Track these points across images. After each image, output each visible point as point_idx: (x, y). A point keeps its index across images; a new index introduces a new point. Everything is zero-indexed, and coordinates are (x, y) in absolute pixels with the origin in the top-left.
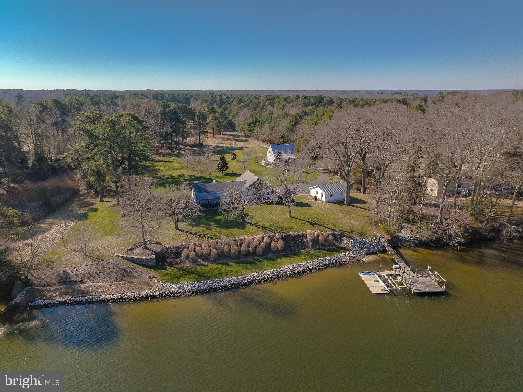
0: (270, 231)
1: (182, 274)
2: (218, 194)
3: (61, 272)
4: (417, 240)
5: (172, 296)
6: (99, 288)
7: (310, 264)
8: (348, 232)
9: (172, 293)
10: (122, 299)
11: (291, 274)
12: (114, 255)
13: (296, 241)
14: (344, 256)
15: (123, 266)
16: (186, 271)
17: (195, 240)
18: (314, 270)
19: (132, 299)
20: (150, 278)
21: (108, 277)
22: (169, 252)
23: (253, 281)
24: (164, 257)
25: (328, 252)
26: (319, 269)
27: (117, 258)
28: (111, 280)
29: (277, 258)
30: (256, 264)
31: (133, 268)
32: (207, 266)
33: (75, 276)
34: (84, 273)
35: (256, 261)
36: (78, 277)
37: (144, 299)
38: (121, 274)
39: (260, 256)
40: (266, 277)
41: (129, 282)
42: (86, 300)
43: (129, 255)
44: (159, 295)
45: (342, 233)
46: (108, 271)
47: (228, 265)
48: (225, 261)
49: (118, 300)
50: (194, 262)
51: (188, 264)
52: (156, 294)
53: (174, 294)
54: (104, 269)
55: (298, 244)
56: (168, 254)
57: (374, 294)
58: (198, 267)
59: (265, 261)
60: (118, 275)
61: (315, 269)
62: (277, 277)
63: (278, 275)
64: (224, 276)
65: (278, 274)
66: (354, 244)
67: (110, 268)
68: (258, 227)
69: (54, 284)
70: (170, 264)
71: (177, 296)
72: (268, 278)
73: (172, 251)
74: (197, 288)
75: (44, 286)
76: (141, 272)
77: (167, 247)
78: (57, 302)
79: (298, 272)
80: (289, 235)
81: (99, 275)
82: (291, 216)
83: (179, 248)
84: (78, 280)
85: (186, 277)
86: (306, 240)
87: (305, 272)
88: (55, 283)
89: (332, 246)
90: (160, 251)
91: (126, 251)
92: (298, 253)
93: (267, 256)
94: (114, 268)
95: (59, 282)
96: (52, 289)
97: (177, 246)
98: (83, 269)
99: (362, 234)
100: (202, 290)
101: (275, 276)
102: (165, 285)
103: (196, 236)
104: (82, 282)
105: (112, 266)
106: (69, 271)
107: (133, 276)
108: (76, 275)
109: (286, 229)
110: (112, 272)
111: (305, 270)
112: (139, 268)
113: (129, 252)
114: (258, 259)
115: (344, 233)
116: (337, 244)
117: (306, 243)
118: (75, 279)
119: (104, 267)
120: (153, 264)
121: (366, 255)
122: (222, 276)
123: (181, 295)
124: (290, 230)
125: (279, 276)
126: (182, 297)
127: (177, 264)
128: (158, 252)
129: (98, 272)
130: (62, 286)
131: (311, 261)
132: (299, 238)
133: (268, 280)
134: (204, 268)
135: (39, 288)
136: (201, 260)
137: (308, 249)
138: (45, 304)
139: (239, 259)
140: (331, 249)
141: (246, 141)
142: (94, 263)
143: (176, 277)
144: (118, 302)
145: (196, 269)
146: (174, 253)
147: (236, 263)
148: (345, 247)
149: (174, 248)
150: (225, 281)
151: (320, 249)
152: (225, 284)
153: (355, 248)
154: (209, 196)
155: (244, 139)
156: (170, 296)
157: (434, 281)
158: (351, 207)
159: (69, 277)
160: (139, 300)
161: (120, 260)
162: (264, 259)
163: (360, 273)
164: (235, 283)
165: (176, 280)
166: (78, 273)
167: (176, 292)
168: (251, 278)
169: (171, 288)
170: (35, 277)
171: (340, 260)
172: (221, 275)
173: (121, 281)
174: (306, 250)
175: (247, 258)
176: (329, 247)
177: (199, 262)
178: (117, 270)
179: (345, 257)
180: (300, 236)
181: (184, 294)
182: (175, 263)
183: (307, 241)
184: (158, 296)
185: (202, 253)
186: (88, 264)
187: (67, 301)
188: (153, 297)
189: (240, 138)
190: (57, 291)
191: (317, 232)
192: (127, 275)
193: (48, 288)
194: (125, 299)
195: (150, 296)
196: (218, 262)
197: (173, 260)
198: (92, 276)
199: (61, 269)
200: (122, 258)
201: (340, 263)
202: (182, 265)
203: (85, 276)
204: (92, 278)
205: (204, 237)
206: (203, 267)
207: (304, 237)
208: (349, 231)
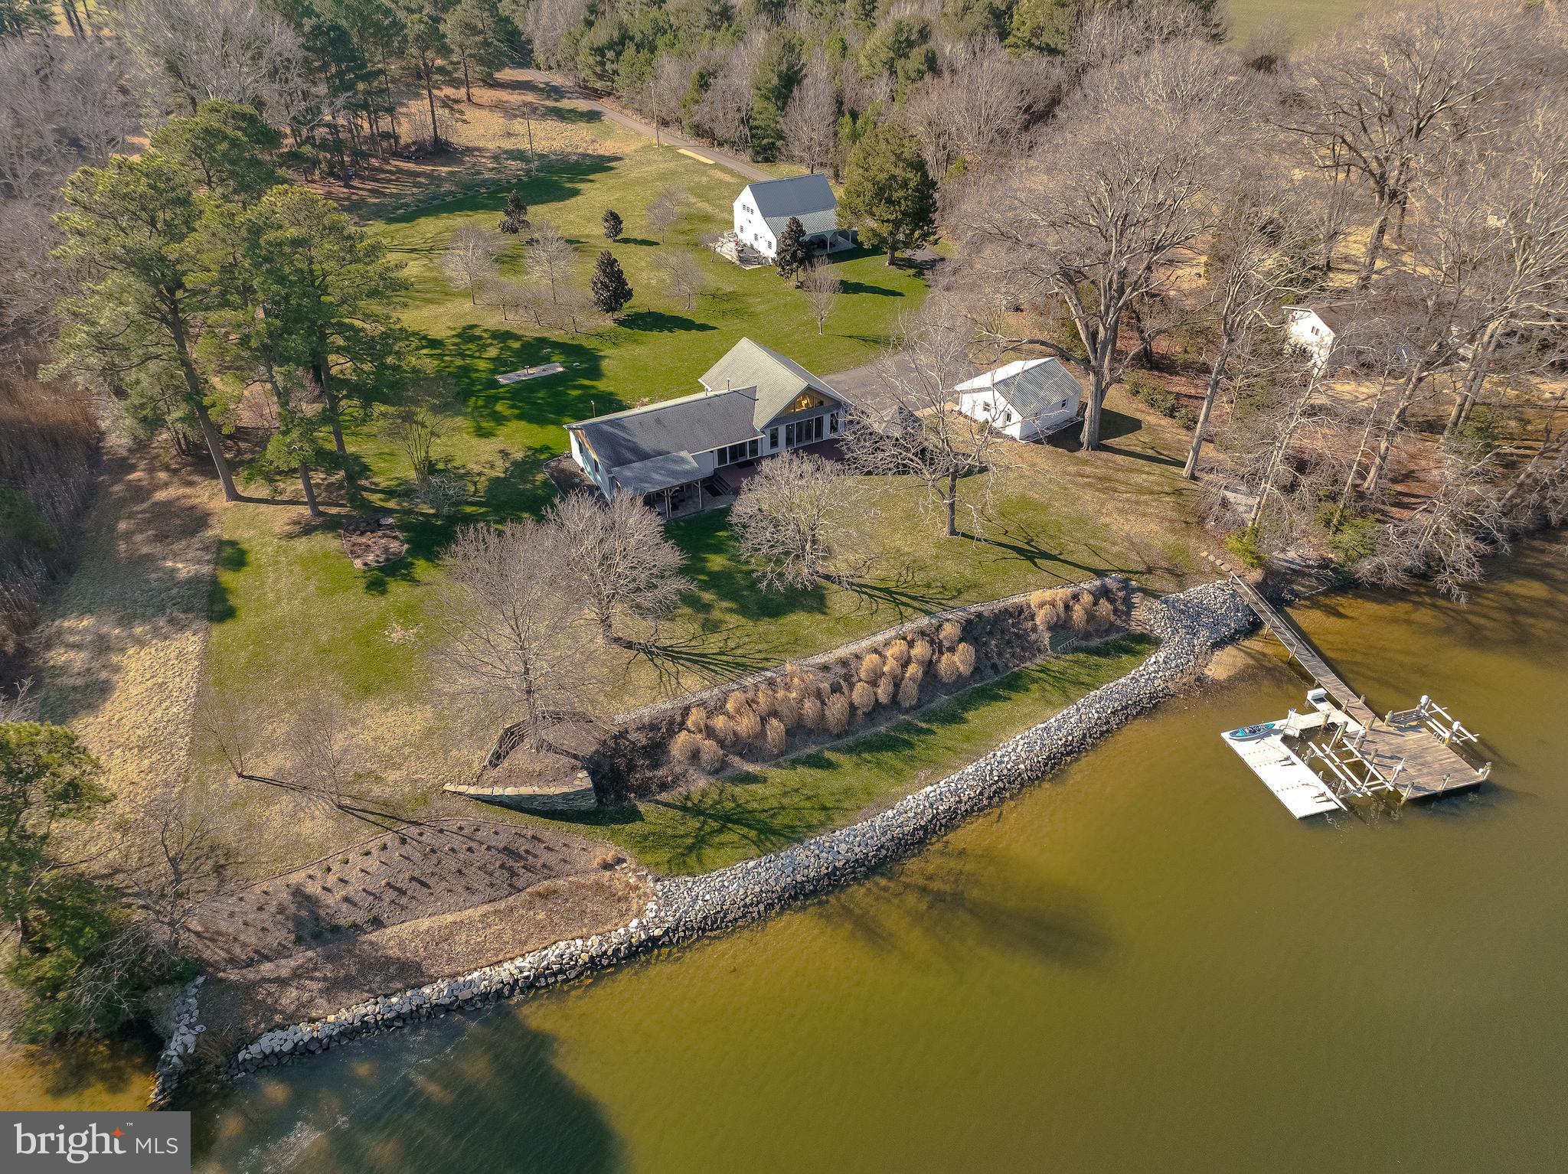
0: (914, 608)
1: (700, 829)
2: (683, 460)
3: (285, 896)
4: (1327, 567)
5: (711, 930)
6: (448, 935)
7: (1072, 720)
8: (1142, 573)
9: (705, 918)
10: (555, 974)
11: (1031, 770)
12: (444, 792)
13: (1003, 632)
14: (1156, 672)
15: (496, 833)
16: (711, 816)
17: (694, 685)
18: (1089, 740)
19: (587, 969)
20: (607, 866)
21: (460, 889)
22: (625, 748)
23: (932, 819)
24: (615, 770)
25: (1104, 661)
26: (1102, 733)
27: (459, 804)
28: (475, 898)
29: (965, 709)
30: (910, 745)
31: (534, 837)
32: (765, 780)
33: (345, 907)
34: (370, 888)
35: (909, 732)
36: (355, 905)
37: (624, 958)
38: (502, 866)
39: (912, 708)
40: (965, 799)
41: (539, 894)
42: (434, 1002)
43: (495, 783)
44: (666, 933)
45: (1127, 581)
46: (452, 864)
47: (829, 765)
48: (812, 750)
49: (543, 980)
50: (719, 769)
51: (699, 783)
52: (657, 932)
53: (713, 923)
54: (434, 859)
55: (1009, 642)
56: (625, 756)
57: (1300, 818)
58: (738, 790)
59: (934, 727)
60: (491, 875)
61: (1090, 737)
62: (995, 792)
63: (997, 782)
64: (839, 821)
65: (996, 778)
66: (1171, 619)
67: (453, 850)
68: (871, 596)
69: (281, 952)
70: (644, 791)
71: (727, 926)
72: (972, 799)
73: (633, 743)
74: (777, 880)
75: (250, 963)
76: (565, 845)
77: (615, 731)
78: (337, 1031)
79: (1049, 758)
80: (979, 615)
81: (429, 887)
82: (953, 532)
83: (653, 727)
84: (360, 917)
85: (722, 844)
86: (1030, 624)
87: (1068, 754)
88: (285, 947)
89: (1108, 632)
90: (597, 752)
91: (477, 767)
92: (1018, 676)
93: (933, 705)
94: (470, 850)
95: (299, 940)
96: (285, 973)
97: (646, 720)
98: (362, 871)
99: (1179, 576)
100: (795, 887)
101: (990, 786)
102: (670, 891)
103: (688, 664)
104: (377, 923)
105: (457, 842)
106: (313, 889)
107: (544, 866)
108: (346, 899)
109: (960, 592)
110: (467, 864)
111: (1065, 745)
112: (552, 831)
113: (494, 773)
114: (909, 723)
115: (1131, 580)
116: (1118, 622)
117: (1033, 637)
118: (346, 916)
119: (433, 851)
120: (591, 802)
121: (1209, 652)
122: (830, 819)
123: (736, 920)
124: (972, 595)
125: (1000, 784)
126: (742, 928)
127: (664, 786)
128: (591, 757)
129: (417, 873)
130: (310, 954)
131: (1073, 709)
132: (1010, 621)
133: (976, 808)
134: (758, 789)
135: (233, 975)
136: (737, 759)
137: (1042, 657)
138: (296, 1045)
139: (853, 734)
140: (1107, 643)
141: (593, 116)
142: (388, 838)
143: (691, 848)
144: (542, 987)
145: (734, 798)
146: (644, 747)
147: (849, 750)
148: (1145, 631)
149: (638, 729)
150: (852, 838)
151: (1076, 650)
152: (857, 850)
153: (1175, 631)
154: (657, 477)
155: (583, 105)
156: (704, 930)
157: (1443, 746)
158: (1104, 455)
159: (322, 913)
160: (609, 965)
161: (477, 814)
162: (929, 721)
163: (1226, 736)
164: (883, 839)
165: (692, 860)
166: (349, 891)
167: (718, 912)
168: (923, 812)
169: (695, 900)
170: (198, 934)
171: (1149, 689)
172: (828, 813)
173: (510, 894)
174: (1038, 661)
175: (874, 725)
176: (1101, 637)
177: (731, 765)
178: (481, 855)
179: (1161, 674)
180: (1011, 615)
181: (744, 916)
182: (658, 785)
183: (1034, 629)
184: (666, 939)
185: (735, 733)
186: (367, 848)
187: (369, 1019)
188: (652, 944)
189: (566, 104)
190: (307, 978)
191: (1061, 593)
192: (523, 867)
193: (266, 969)
194: (561, 971)
195: (640, 944)
196: (793, 756)
197: (649, 774)
198: (402, 892)
199: (278, 882)
200: (477, 799)
201: (1151, 699)
202: (682, 790)
203: (378, 898)
204: (404, 901)
205: (716, 665)
206: (752, 787)
207: (1022, 617)
208: (1142, 567)
